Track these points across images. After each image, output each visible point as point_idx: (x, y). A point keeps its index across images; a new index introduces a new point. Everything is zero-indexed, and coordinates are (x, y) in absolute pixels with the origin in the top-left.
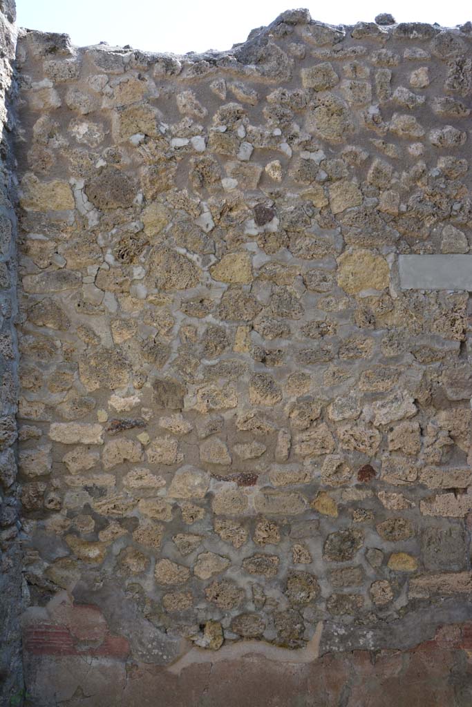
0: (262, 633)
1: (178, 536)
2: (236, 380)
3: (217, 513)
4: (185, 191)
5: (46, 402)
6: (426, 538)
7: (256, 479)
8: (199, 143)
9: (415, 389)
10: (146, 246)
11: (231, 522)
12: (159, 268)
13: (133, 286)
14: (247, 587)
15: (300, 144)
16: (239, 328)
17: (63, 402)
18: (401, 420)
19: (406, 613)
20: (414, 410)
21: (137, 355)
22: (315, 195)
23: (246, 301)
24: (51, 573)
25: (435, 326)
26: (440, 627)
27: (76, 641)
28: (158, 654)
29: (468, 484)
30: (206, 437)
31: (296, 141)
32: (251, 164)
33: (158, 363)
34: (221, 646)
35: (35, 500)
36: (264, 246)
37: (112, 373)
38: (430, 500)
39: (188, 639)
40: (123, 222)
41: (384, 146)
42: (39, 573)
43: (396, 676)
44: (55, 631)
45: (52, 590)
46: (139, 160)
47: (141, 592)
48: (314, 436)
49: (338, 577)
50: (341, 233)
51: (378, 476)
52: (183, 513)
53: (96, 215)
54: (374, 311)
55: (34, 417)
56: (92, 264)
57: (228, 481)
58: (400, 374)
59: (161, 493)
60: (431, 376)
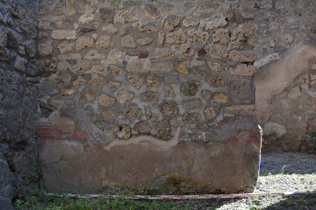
0: (150, 132)
1: (110, 82)
2: (138, 8)
3: (129, 71)
5: (51, 21)
6: (232, 86)
7: (148, 55)
9: (226, 13)
11: (135, 75)
14: (143, 108)
17: (58, 21)
18: (219, 27)
19: (222, 124)
20: (225, 23)
24: (51, 101)
26: (240, 132)
27: (61, 133)
28: (99, 140)
29: (253, 60)
30: (124, 35)
34: (129, 138)
35: (45, 67)
37: (81, 6)
38: (234, 67)
39: (114, 134)
42: (45, 101)
43: (217, 155)
44: (51, 128)
45: (51, 110)
47: (92, 110)
48: (177, 34)
49: (188, 104)
51: (207, 54)
52: (113, 71)
55: (45, 28)
57: (134, 56)
58: (218, 5)
59: (103, 62)
60: (234, 7)
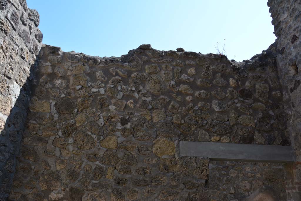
2: (105, 191)
4: (94, 109)
5: (22, 193)
8: (102, 91)
10: (76, 130)
12: (79, 140)
13: (68, 146)
15: (142, 94)
16: (109, 168)
17: (30, 194)
21: (65, 176)
22: (146, 114)
23: (114, 156)
25: (194, 173)
31: (141, 93)
32: (122, 101)
33: (73, 180)
36: (123, 135)
37: (53, 183)
40: (68, 119)
41: (176, 96)
46: (78, 95)
50: (156, 131)
53: (58, 116)
54: (168, 165)
56: (53, 135)
58: (178, 193)
60: (192, 195)
